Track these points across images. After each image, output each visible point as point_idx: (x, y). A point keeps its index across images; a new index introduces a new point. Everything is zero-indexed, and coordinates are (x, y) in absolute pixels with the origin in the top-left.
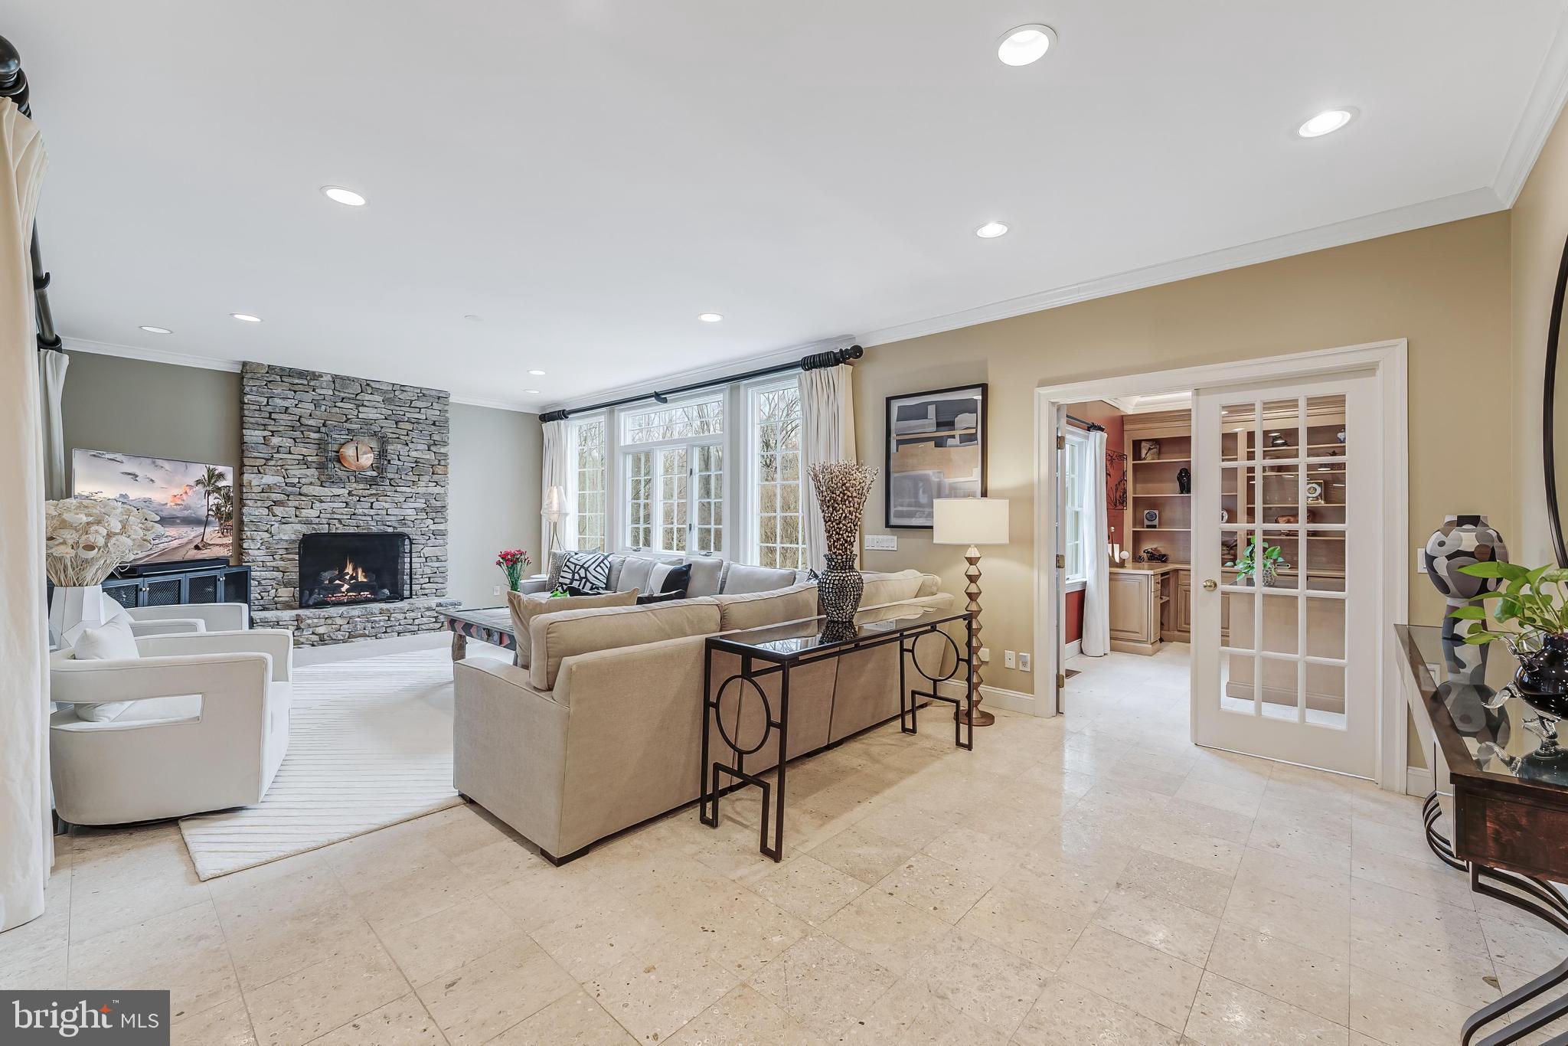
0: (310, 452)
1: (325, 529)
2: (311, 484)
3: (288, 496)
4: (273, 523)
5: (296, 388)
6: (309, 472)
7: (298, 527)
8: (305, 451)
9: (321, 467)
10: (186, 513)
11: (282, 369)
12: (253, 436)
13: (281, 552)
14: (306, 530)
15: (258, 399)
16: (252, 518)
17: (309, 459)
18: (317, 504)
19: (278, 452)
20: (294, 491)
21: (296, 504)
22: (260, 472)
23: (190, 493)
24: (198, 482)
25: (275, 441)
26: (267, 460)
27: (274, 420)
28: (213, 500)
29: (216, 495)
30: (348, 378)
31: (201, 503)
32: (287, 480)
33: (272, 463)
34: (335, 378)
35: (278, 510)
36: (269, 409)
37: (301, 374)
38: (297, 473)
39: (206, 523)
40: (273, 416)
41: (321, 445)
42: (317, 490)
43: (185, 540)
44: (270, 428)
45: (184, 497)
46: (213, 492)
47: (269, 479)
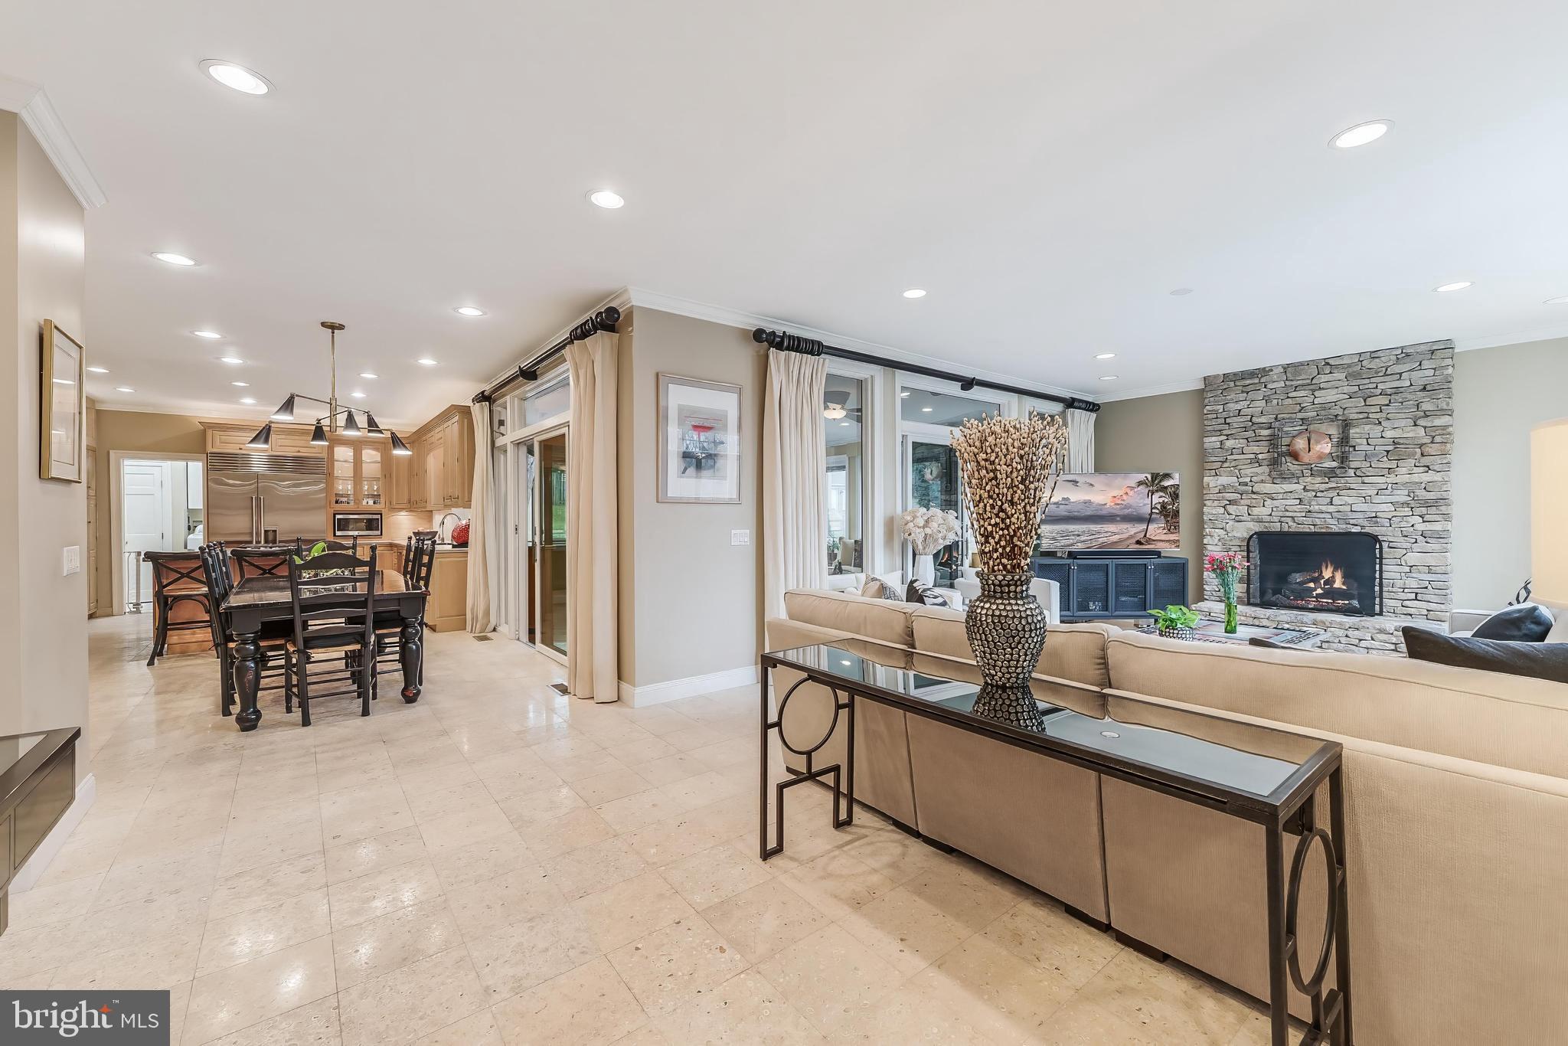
0: (1261, 450)
1: (1276, 527)
2: (1262, 481)
3: (1241, 494)
4: (1227, 521)
5: (1248, 389)
6: (1259, 470)
7: (1251, 525)
8: (1256, 449)
9: (1274, 463)
10: (1126, 511)
11: (1235, 374)
12: (1212, 442)
13: (1234, 549)
14: (1257, 528)
15: (1215, 408)
16: (1211, 517)
17: (1260, 456)
18: (1269, 502)
19: (1233, 454)
20: (1245, 490)
21: (1248, 502)
22: (1217, 475)
23: (1131, 493)
24: (1140, 483)
25: (1229, 444)
26: (1223, 462)
27: (1229, 424)
28: (1157, 499)
29: (1162, 494)
30: (1302, 364)
31: (1143, 502)
32: (1241, 480)
33: (1226, 465)
34: (1286, 368)
35: (1231, 509)
36: (1225, 415)
37: (1252, 374)
38: (1248, 472)
39: (1149, 521)
40: (1228, 421)
41: (1273, 441)
42: (1268, 488)
43: (1124, 536)
44: (1225, 432)
45: (1125, 497)
46: (1157, 491)
47: (1224, 480)
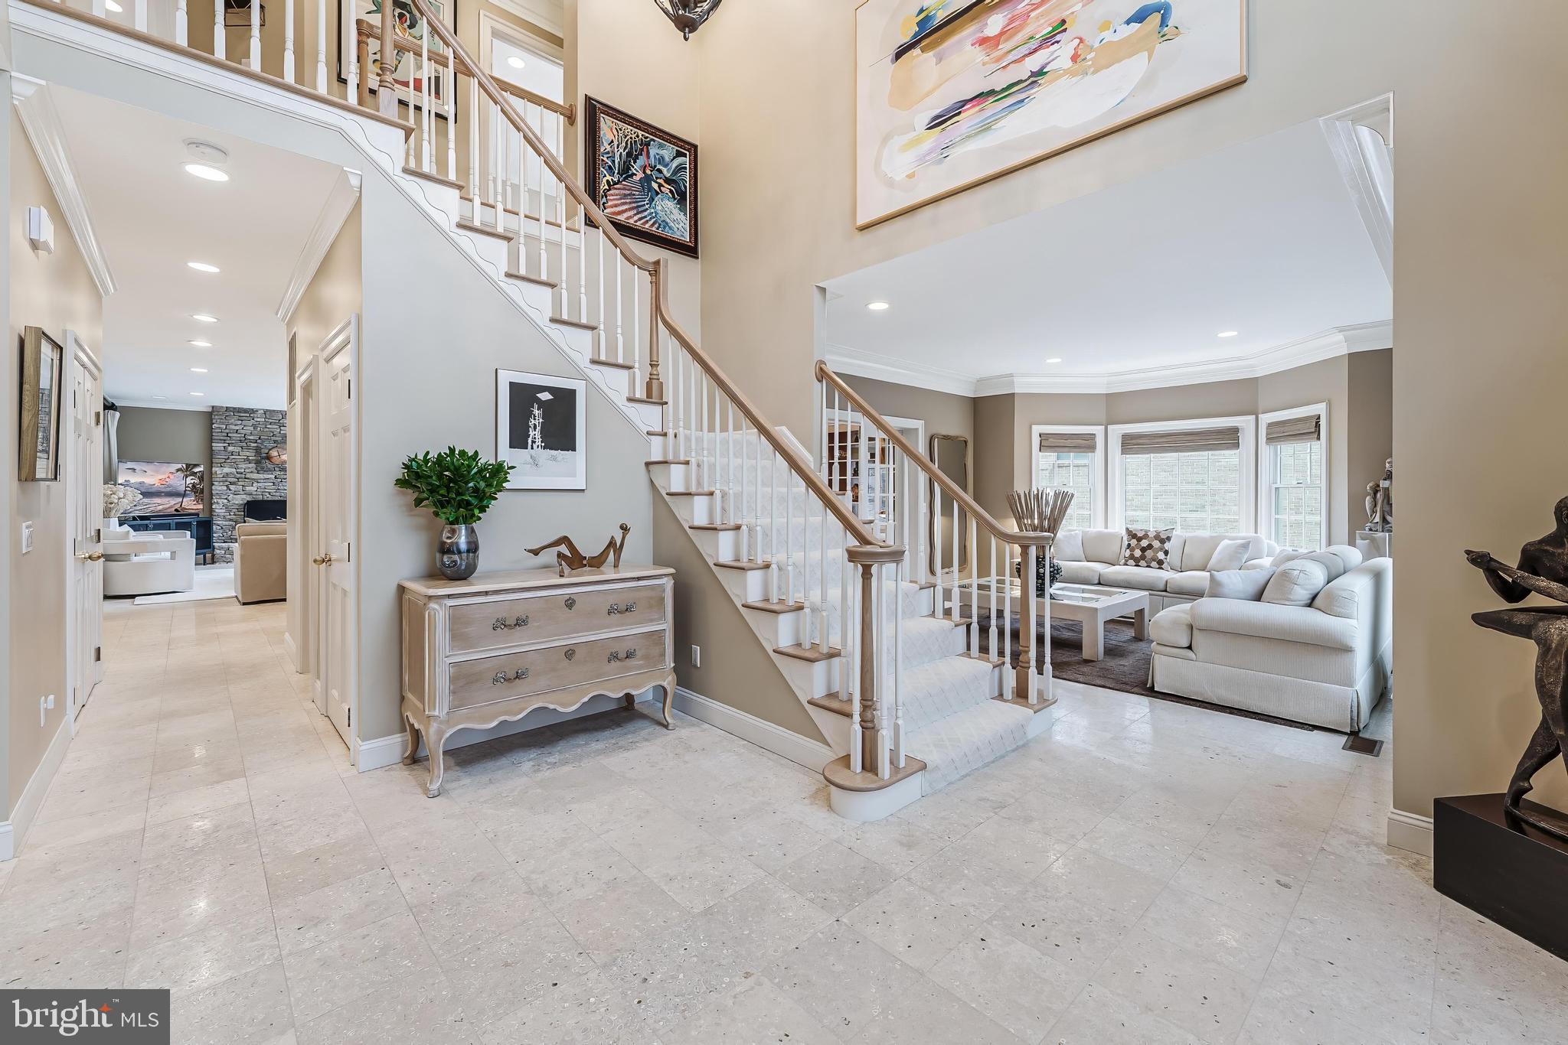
0: (251, 454)
1: (260, 498)
2: (252, 472)
3: (238, 479)
4: (229, 494)
5: (242, 418)
6: (250, 465)
7: (244, 496)
8: (248, 454)
9: (258, 462)
10: (168, 489)
11: (234, 408)
12: (218, 446)
13: (234, 510)
14: (249, 498)
15: (222, 426)
16: (217, 492)
17: (250, 458)
18: (255, 484)
19: (232, 455)
20: (240, 477)
21: (243, 483)
22: (221, 466)
23: (172, 477)
24: (178, 470)
25: (230, 449)
26: (226, 459)
27: (230, 437)
28: (189, 480)
29: (191, 477)
30: (274, 411)
31: (180, 482)
32: (238, 471)
33: (228, 461)
34: (266, 412)
35: (232, 487)
36: (227, 431)
37: (246, 411)
38: (244, 466)
39: (184, 495)
40: (229, 435)
41: (258, 450)
42: (255, 476)
43: (168, 506)
44: (227, 442)
45: (167, 480)
46: (190, 475)
47: (227, 470)
